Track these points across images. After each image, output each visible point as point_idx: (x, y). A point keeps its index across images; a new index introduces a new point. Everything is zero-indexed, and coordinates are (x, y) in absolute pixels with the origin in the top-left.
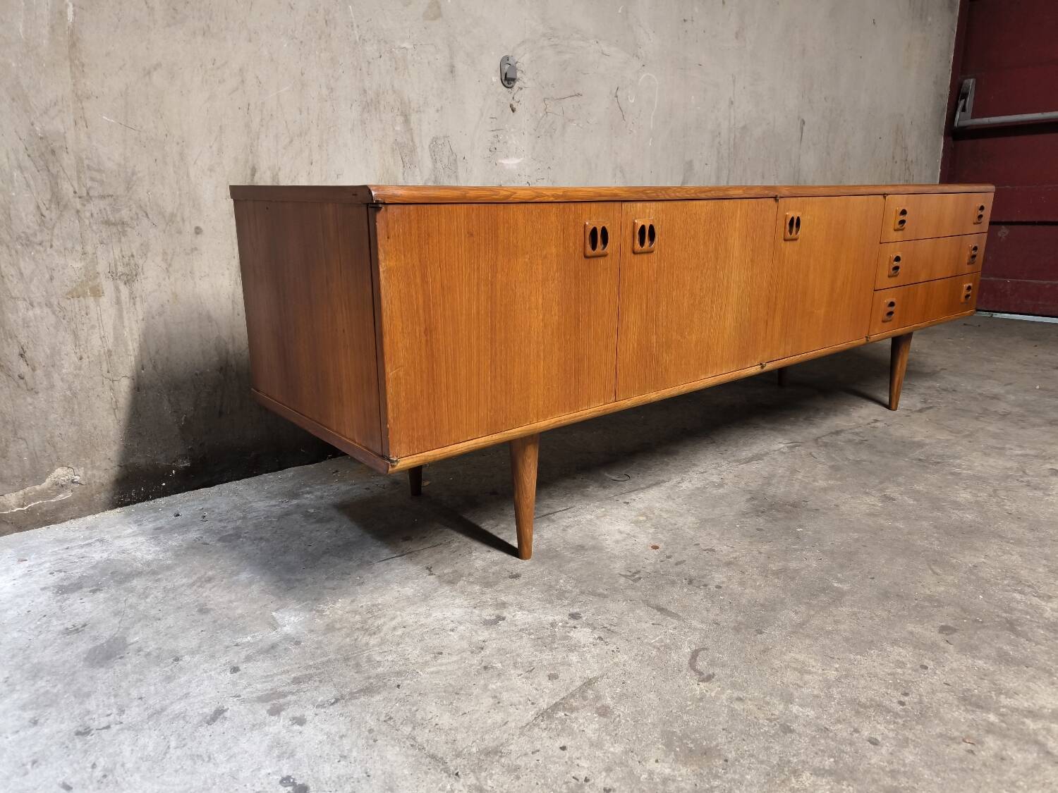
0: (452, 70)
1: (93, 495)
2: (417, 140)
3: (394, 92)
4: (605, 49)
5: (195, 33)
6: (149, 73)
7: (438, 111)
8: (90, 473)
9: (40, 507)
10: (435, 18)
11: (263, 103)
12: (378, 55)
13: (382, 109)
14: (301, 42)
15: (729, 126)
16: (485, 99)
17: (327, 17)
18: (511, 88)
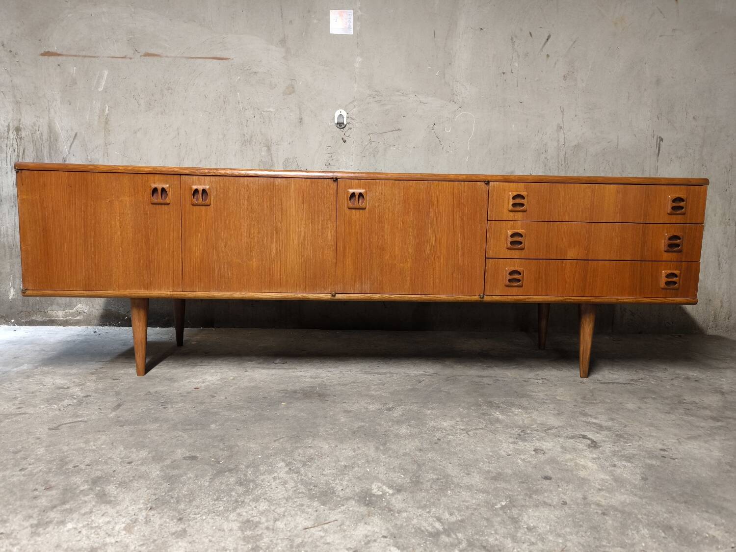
0: (301, 121)
1: (91, 320)
2: (275, 160)
3: (262, 134)
4: (423, 99)
5: (158, 113)
6: (136, 132)
7: (289, 144)
8: (91, 309)
9: (71, 319)
10: (290, 94)
12: (253, 116)
13: (254, 144)
14: (210, 113)
15: (558, 145)
16: (323, 136)
17: (225, 100)
18: (343, 128)
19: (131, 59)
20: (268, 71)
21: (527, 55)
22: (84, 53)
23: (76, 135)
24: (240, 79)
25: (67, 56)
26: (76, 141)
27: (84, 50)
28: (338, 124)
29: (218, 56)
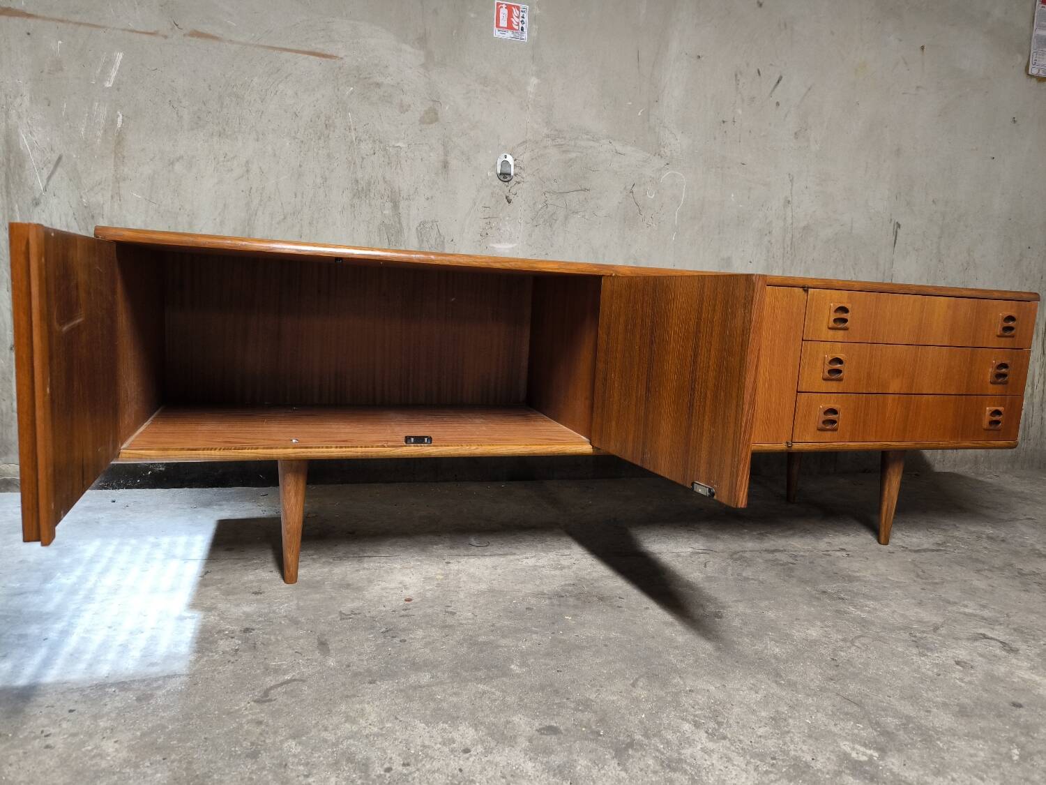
0: (445, 165)
2: (404, 224)
3: (386, 182)
4: (619, 148)
5: (212, 134)
6: (173, 163)
7: (428, 199)
10: (431, 123)
11: (263, 188)
12: (372, 152)
13: (372, 195)
14: (302, 142)
15: (785, 225)
16: (478, 191)
17: (327, 122)
18: (508, 181)
19: (166, 37)
20: (398, 84)
21: (753, 99)
22: (77, 18)
23: (60, 158)
24: (352, 93)
25: (44, 18)
26: (59, 169)
27: (77, 13)
28: (501, 174)
29: (318, 51)
